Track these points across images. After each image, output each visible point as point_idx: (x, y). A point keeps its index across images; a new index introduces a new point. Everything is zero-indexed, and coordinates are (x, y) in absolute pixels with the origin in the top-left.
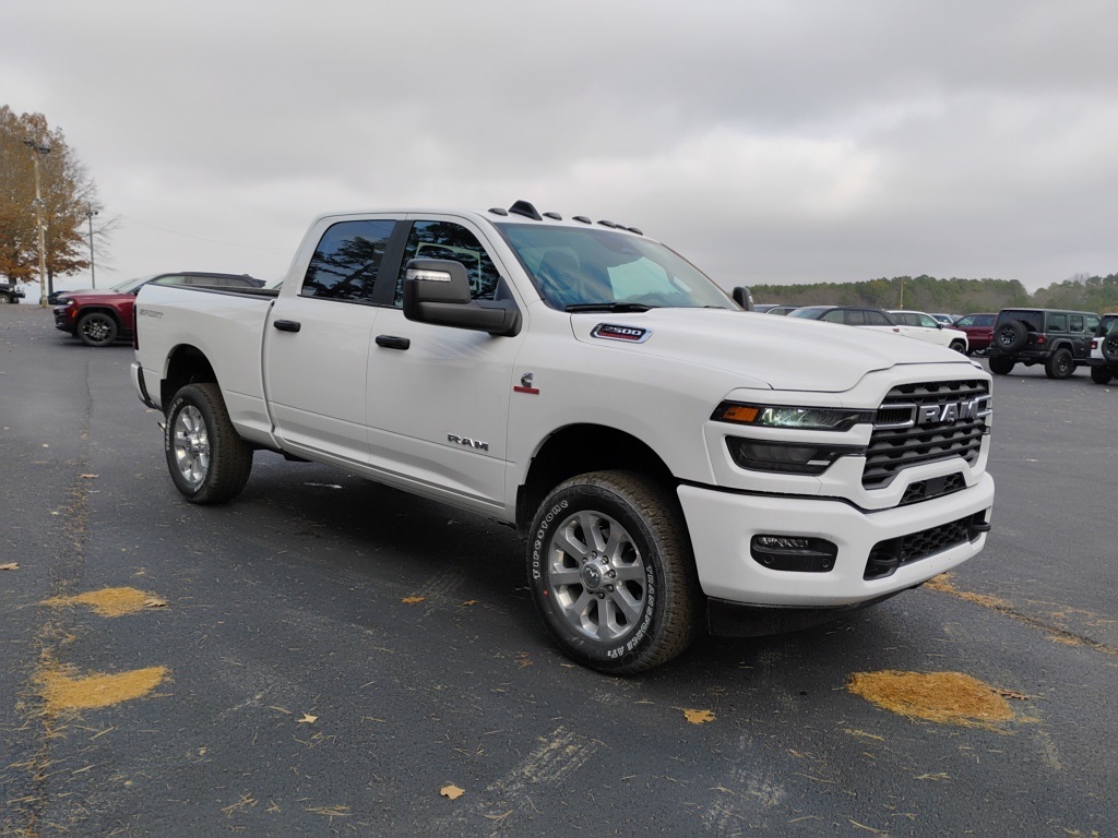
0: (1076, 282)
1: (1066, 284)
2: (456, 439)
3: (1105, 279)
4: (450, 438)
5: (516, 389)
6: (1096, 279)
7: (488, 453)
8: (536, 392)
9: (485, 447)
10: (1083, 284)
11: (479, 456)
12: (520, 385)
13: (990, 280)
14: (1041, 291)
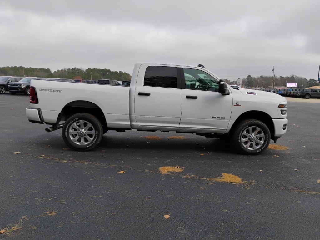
0: (65, 70)
1: (62, 70)
2: (215, 117)
3: (72, 69)
4: (213, 117)
5: (234, 105)
6: (69, 69)
7: (225, 119)
8: (240, 105)
9: (224, 118)
10: (66, 70)
11: (222, 120)
12: (235, 104)
13: (41, 68)
14: (55, 72)
